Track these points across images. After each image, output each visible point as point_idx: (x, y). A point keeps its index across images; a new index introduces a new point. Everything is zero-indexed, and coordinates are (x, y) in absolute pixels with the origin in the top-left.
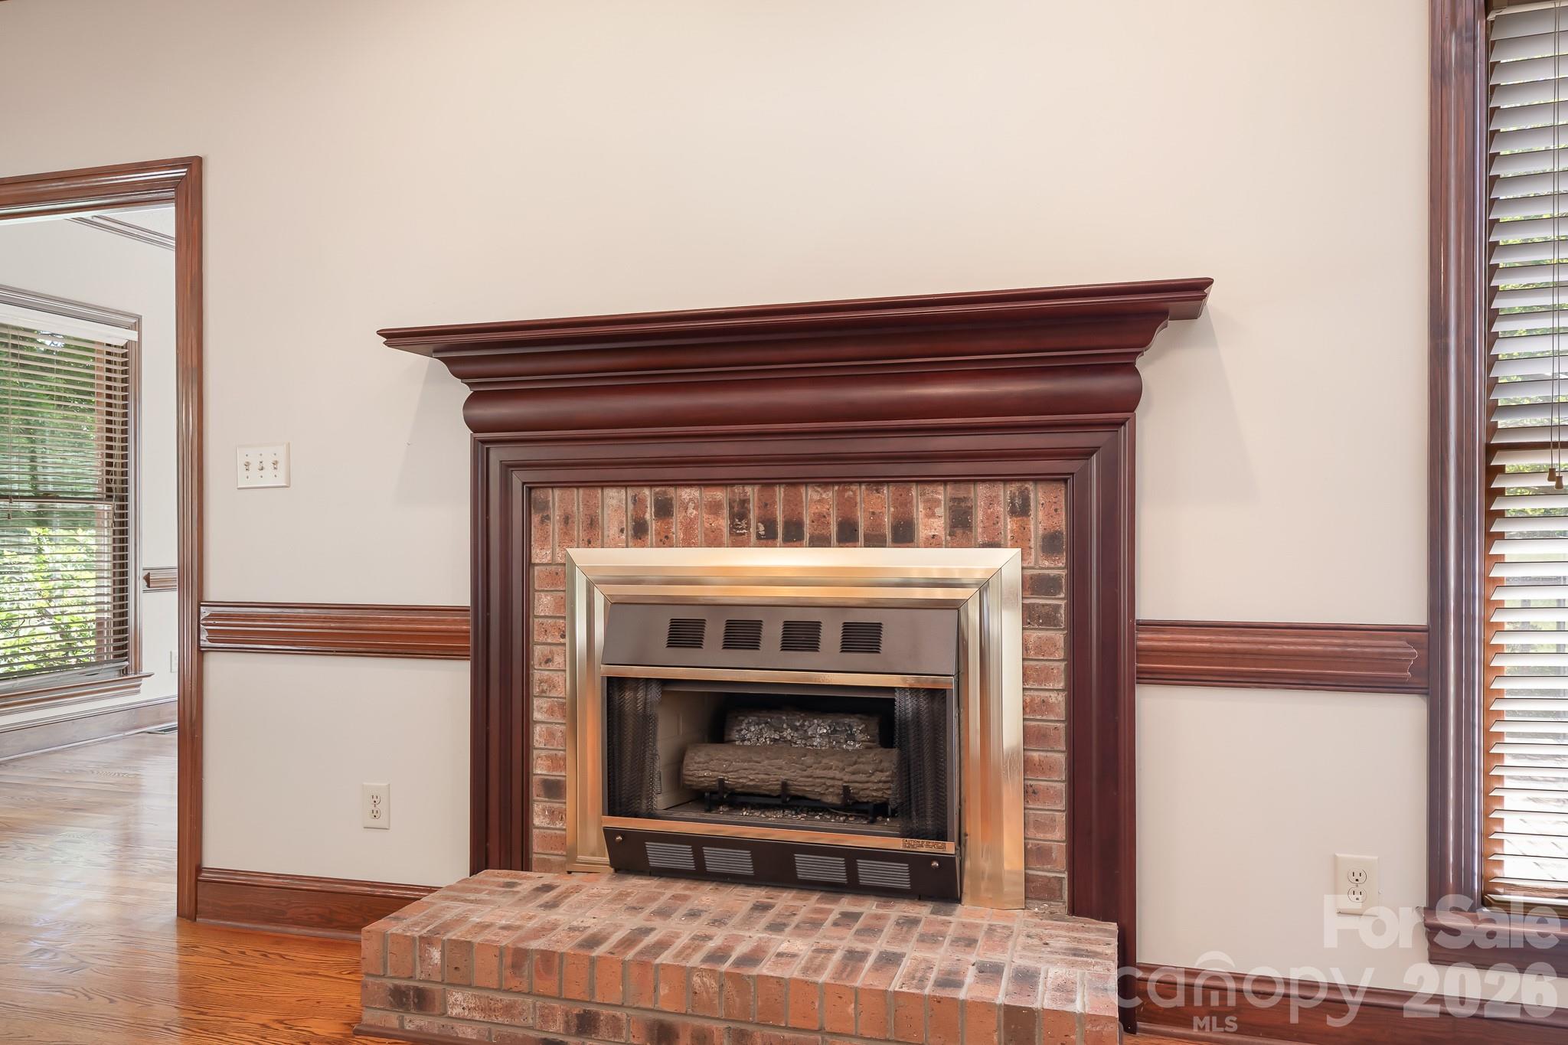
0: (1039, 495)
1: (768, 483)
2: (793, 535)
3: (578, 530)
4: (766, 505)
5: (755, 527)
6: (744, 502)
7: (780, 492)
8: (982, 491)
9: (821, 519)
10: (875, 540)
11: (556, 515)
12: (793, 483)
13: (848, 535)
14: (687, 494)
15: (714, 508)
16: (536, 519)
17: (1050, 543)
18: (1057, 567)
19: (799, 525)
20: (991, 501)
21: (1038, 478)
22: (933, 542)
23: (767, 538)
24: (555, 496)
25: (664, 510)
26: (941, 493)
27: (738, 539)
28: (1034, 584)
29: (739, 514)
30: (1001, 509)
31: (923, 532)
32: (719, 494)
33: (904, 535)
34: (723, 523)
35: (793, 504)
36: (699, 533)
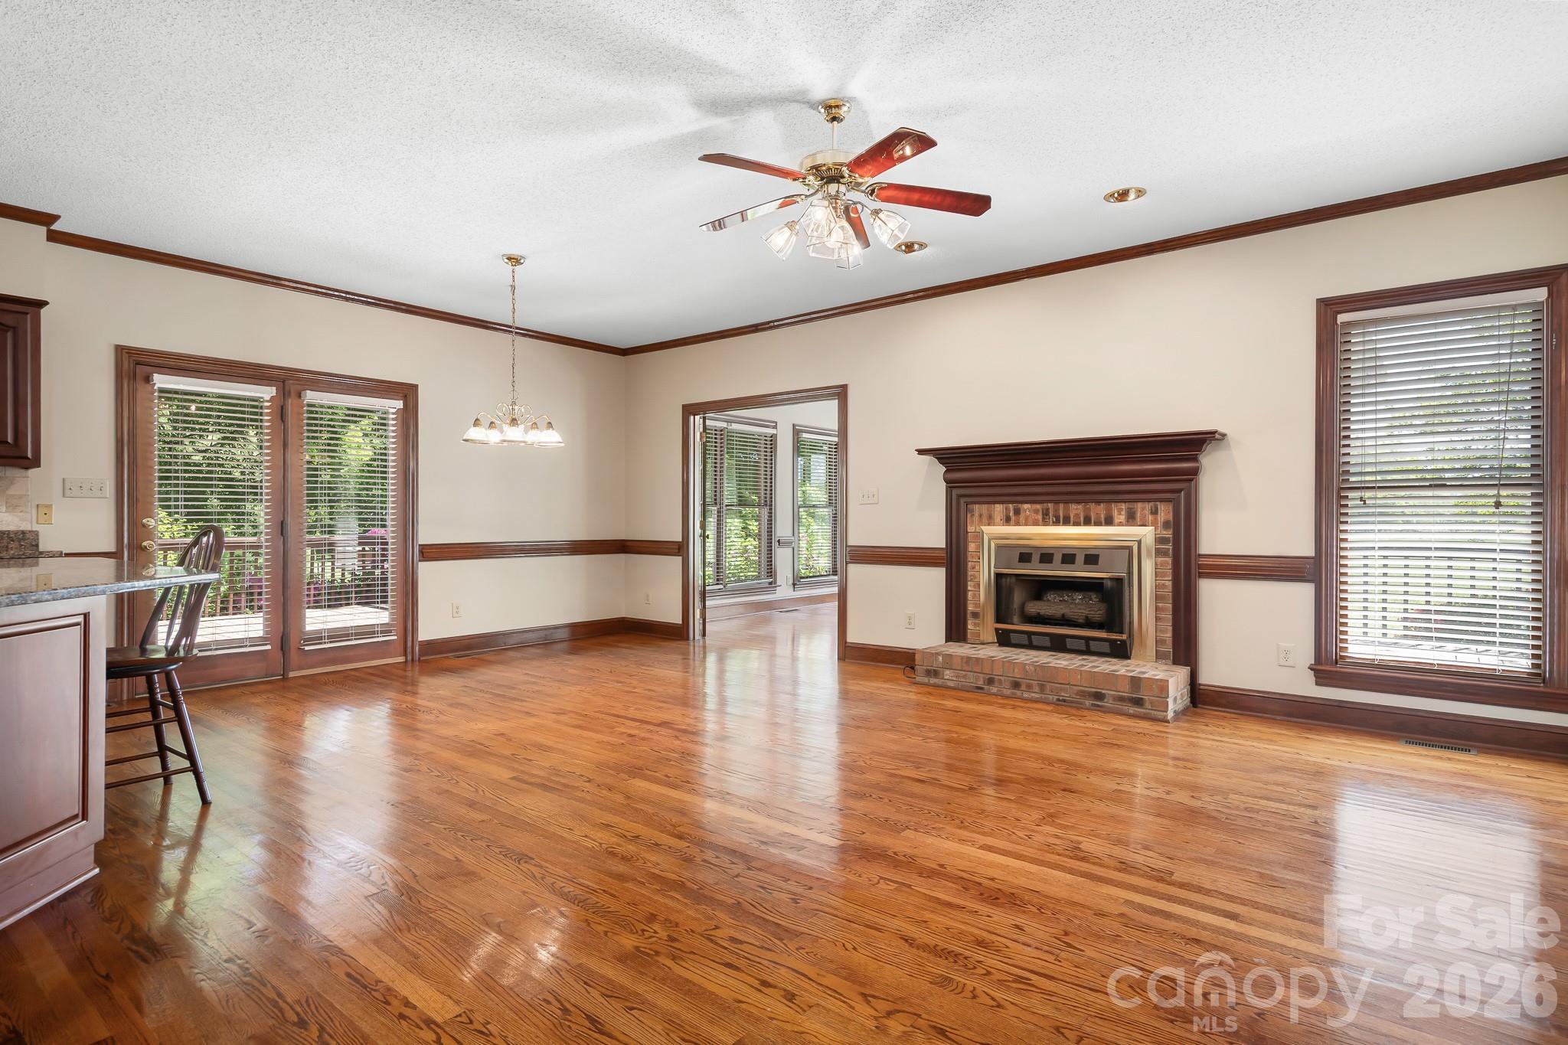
0: (1162, 507)
1: (1057, 502)
2: (1067, 522)
3: (985, 520)
4: (1056, 511)
5: (1052, 519)
6: (1048, 509)
7: (1061, 506)
8: (1140, 505)
9: (1077, 516)
10: (1098, 524)
11: (977, 514)
12: (1066, 502)
13: (1087, 522)
14: (1026, 506)
15: (1036, 512)
16: (969, 515)
17: (1166, 525)
18: (1168, 534)
19: (1069, 518)
20: (1143, 509)
21: (1161, 501)
22: (1120, 524)
23: (1057, 523)
24: (976, 507)
25: (1017, 512)
26: (1123, 506)
27: (1045, 523)
28: (1160, 540)
29: (1046, 514)
30: (1147, 512)
31: (1116, 520)
32: (1038, 506)
33: (1109, 521)
34: (1040, 517)
35: (1067, 510)
36: (1030, 520)
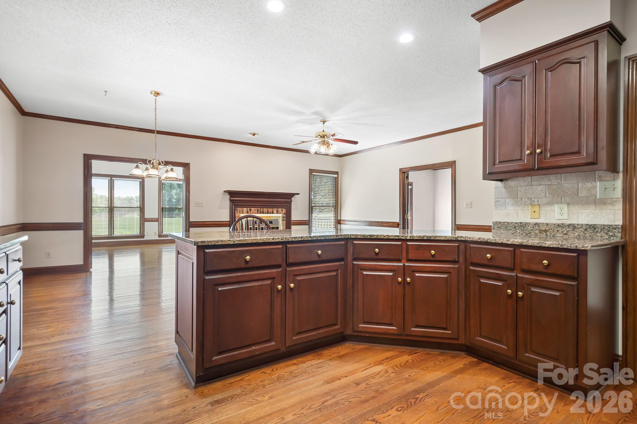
0: (283, 209)
1: (261, 208)
2: (263, 213)
3: (241, 212)
4: (261, 210)
5: (259, 212)
6: (258, 210)
7: (262, 209)
8: (279, 209)
9: (265, 211)
10: (270, 213)
11: (238, 211)
12: (263, 208)
13: (268, 213)
14: (253, 209)
15: (255, 210)
16: (236, 211)
17: (284, 214)
18: (285, 216)
19: (264, 212)
20: (280, 210)
21: (283, 208)
22: (275, 214)
23: (261, 213)
24: (238, 209)
25: (250, 210)
26: (276, 209)
27: (258, 213)
28: (283, 217)
29: (258, 211)
30: (281, 211)
31: (274, 213)
32: (256, 209)
33: (273, 213)
34: (256, 212)
35: (263, 210)
36: (254, 212)
